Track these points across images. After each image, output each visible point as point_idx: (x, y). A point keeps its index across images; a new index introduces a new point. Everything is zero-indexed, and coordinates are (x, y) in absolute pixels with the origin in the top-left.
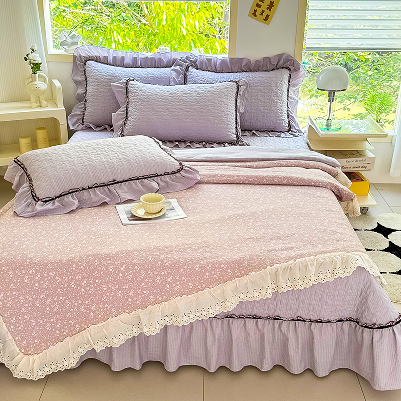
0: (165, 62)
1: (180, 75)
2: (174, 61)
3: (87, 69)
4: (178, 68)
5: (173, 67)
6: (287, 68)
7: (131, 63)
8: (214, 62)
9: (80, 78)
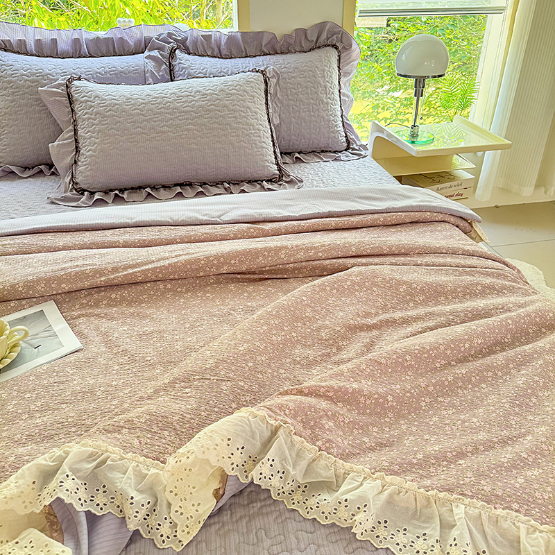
0: (132, 44)
1: (161, 65)
2: (147, 41)
4: (155, 53)
5: (147, 53)
7: (71, 50)
8: (216, 40)
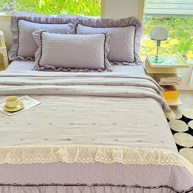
0: (65, 21)
1: (73, 28)
2: (70, 20)
3: (19, 24)
6: (134, 25)
8: (92, 21)
9: (15, 30)
